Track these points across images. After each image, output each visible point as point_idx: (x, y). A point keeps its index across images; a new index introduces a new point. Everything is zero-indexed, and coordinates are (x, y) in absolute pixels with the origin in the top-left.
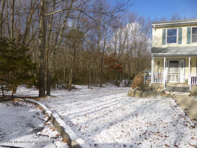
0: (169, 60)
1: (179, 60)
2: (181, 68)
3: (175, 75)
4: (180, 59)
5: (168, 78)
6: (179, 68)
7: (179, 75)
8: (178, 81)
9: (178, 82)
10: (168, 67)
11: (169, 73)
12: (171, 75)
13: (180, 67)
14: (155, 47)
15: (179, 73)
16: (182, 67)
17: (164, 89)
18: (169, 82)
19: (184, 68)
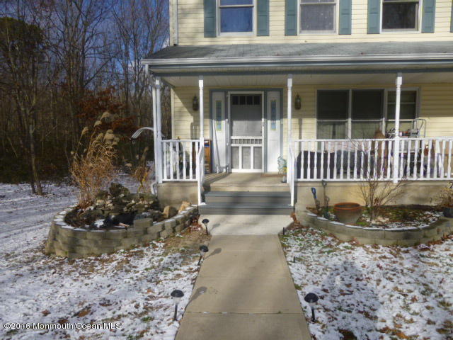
0: (230, 93)
1: (263, 93)
2: (269, 122)
3: (252, 146)
4: (267, 90)
5: (229, 159)
6: (263, 120)
7: (262, 145)
8: (260, 168)
9: (262, 171)
10: (226, 117)
11: (231, 141)
12: (238, 147)
13: (266, 117)
14: (180, 44)
15: (263, 138)
16: (273, 118)
17: (200, 204)
18: (234, 171)
19: (278, 122)
